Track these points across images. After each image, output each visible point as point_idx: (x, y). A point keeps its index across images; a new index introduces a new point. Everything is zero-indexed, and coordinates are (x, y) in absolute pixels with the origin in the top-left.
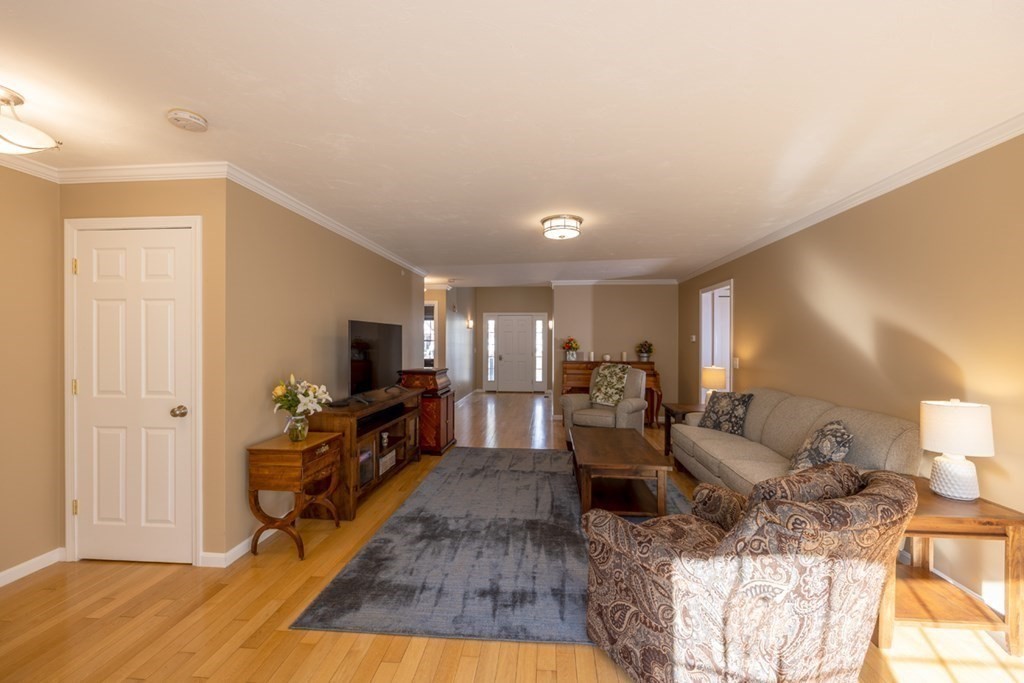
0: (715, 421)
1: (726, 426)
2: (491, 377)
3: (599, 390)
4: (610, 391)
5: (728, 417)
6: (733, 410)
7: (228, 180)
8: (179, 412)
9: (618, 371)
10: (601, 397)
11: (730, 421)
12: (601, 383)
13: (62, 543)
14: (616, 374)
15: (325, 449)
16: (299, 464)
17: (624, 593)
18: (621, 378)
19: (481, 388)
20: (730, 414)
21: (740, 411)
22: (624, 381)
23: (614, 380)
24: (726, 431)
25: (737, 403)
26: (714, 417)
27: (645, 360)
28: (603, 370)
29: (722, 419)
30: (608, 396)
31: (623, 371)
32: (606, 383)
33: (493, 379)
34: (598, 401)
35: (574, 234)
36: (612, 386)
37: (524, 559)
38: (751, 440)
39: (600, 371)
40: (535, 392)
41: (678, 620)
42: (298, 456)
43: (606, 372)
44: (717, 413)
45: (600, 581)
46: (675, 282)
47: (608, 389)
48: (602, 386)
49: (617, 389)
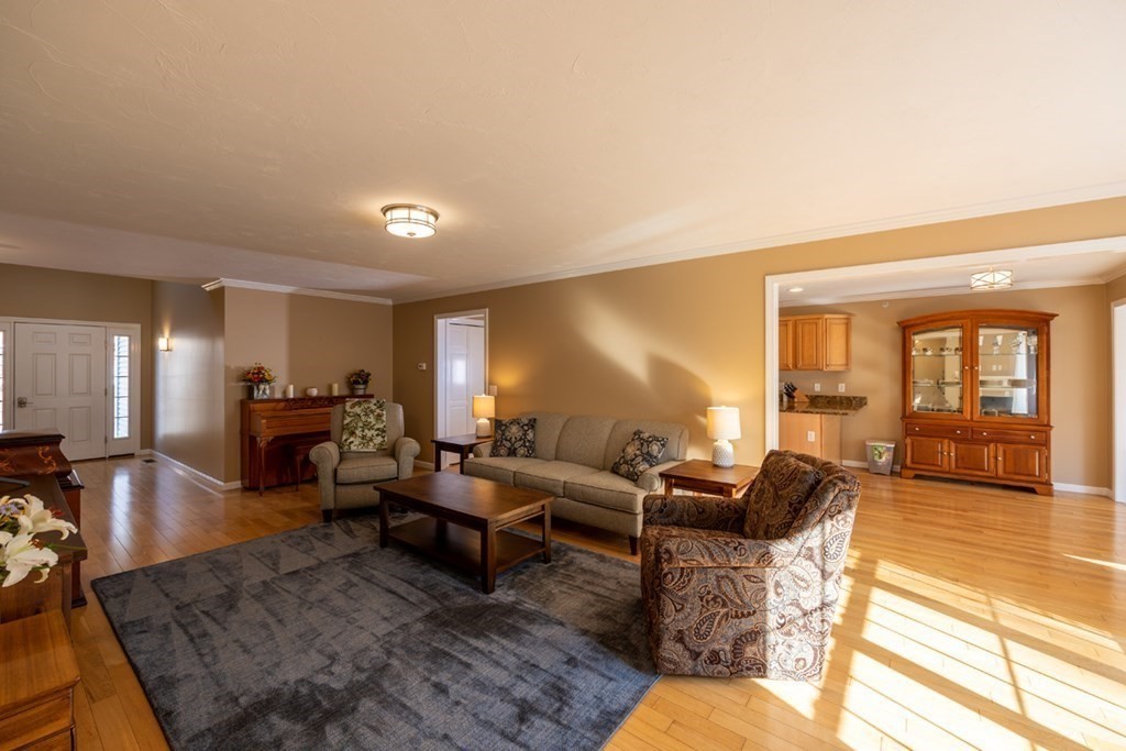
0: (509, 449)
1: (522, 451)
3: (352, 433)
4: (369, 433)
5: (521, 443)
6: (525, 435)
9: (374, 407)
10: (356, 443)
11: (525, 446)
12: (353, 424)
14: (372, 411)
17: (712, 603)
18: (379, 416)
20: (523, 439)
21: (530, 435)
23: (372, 419)
24: (522, 456)
25: (526, 428)
26: (508, 444)
27: (361, 392)
28: (353, 406)
29: (517, 445)
30: (366, 440)
32: (361, 424)
34: (353, 448)
35: (429, 233)
36: (367, 426)
37: (494, 656)
38: (548, 460)
39: (348, 409)
40: (112, 457)
41: (771, 596)
43: (357, 410)
44: (510, 441)
45: (679, 607)
46: (390, 302)
47: (366, 431)
48: (356, 428)
49: (378, 429)
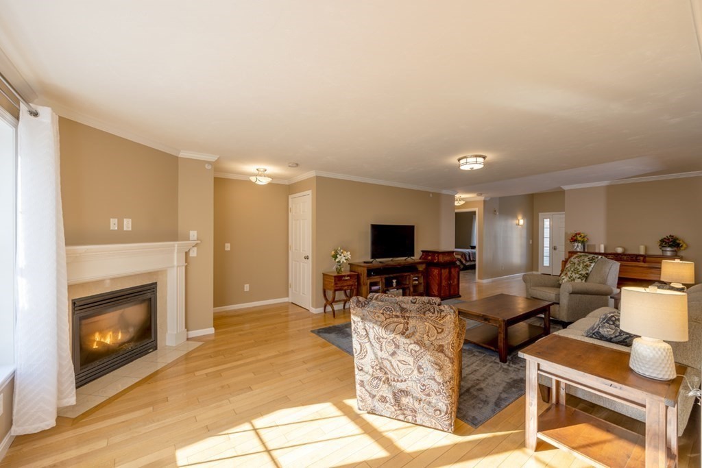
2: (546, 263)
3: (566, 274)
4: (574, 276)
7: (317, 177)
8: (307, 258)
9: (586, 259)
10: (566, 280)
12: (569, 269)
13: (287, 296)
14: (584, 262)
15: (347, 278)
16: (333, 281)
18: (587, 266)
19: (537, 271)
22: (590, 269)
23: (580, 268)
27: (669, 254)
28: (574, 258)
30: (572, 279)
31: (592, 260)
32: (573, 269)
33: (548, 265)
35: (482, 166)
36: (576, 271)
39: (572, 259)
42: (333, 278)
43: (576, 260)
47: (573, 274)
48: (569, 271)
49: (581, 274)
